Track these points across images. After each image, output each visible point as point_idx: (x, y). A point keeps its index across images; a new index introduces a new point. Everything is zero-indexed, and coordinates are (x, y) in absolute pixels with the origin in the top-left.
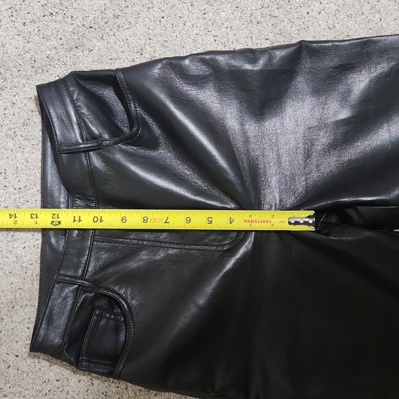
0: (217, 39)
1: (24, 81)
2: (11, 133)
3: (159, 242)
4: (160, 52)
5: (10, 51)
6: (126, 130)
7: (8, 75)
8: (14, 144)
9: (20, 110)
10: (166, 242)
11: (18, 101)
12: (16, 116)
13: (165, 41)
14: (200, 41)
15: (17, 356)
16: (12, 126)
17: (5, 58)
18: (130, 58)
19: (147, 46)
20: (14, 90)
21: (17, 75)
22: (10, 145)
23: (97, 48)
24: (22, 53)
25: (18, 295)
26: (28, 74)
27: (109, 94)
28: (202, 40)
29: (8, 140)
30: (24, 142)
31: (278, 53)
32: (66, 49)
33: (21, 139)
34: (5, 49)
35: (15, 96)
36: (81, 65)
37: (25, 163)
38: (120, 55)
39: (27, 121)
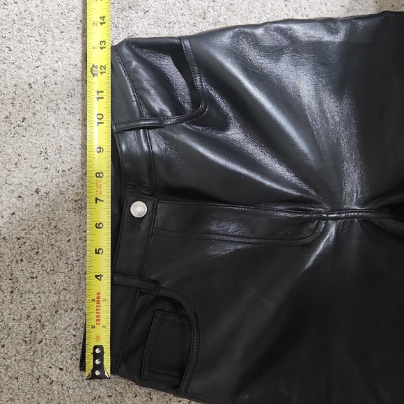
0: (288, 5)
1: (68, 45)
2: (52, 105)
3: (227, 235)
4: (225, 17)
5: (51, 9)
6: (187, 106)
7: (49, 37)
8: (56, 119)
9: (63, 79)
10: (235, 236)
11: (61, 67)
12: (59, 86)
13: (231, 4)
14: (270, 6)
15: (61, 369)
16: (54, 98)
17: (45, 17)
18: (192, 22)
19: (210, 9)
20: (56, 56)
21: (60, 36)
22: (52, 120)
23: (154, 9)
24: (66, 11)
25: (62, 298)
26: (73, 36)
27: (168, 65)
28: (272, 5)
29: (49, 114)
30: (68, 117)
31: (360, 23)
32: (118, 9)
33: (65, 112)
34: (45, 6)
35: (57, 62)
36: (135, 28)
37: (69, 142)
38: (180, 18)
39: (72, 91)
